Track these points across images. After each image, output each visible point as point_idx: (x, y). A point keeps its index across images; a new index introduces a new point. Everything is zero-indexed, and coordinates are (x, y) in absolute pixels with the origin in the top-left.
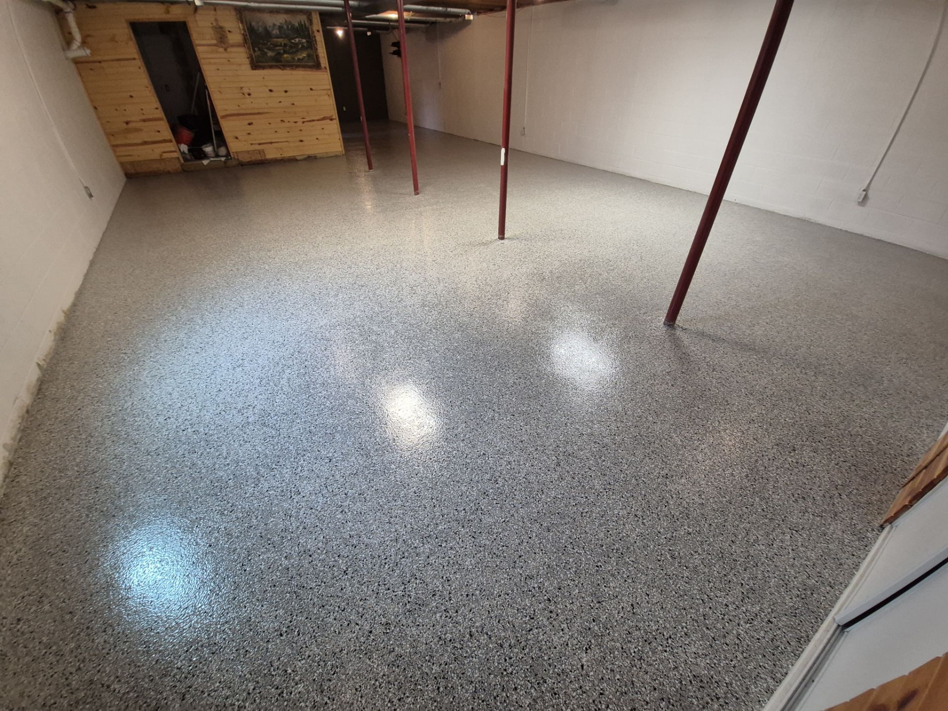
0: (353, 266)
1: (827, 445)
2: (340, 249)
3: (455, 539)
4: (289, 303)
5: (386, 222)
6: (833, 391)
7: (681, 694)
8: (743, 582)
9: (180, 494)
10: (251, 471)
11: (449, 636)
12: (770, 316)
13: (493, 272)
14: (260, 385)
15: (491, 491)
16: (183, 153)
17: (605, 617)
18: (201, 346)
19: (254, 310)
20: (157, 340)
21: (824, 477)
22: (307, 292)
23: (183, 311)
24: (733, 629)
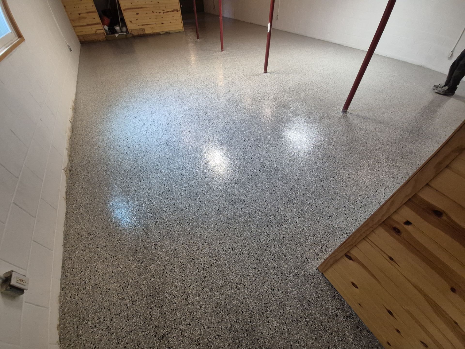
0: (195, 84)
1: (408, 160)
2: (188, 77)
3: (248, 184)
4: (169, 100)
5: (208, 65)
6: (416, 140)
7: (333, 231)
8: (362, 202)
9: (140, 167)
10: (165, 160)
11: (247, 212)
12: (393, 110)
13: (261, 88)
14: (163, 131)
15: (262, 170)
16: (106, 30)
17: (306, 209)
18: (134, 116)
19: (154, 102)
20: (115, 113)
21: (404, 171)
22: (176, 95)
23: (123, 102)
24: (355, 215)
